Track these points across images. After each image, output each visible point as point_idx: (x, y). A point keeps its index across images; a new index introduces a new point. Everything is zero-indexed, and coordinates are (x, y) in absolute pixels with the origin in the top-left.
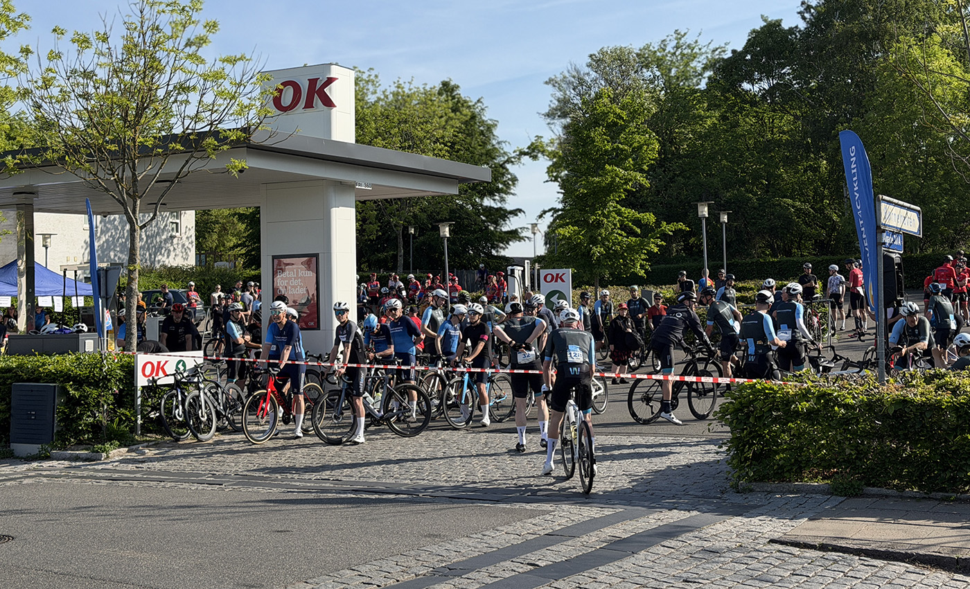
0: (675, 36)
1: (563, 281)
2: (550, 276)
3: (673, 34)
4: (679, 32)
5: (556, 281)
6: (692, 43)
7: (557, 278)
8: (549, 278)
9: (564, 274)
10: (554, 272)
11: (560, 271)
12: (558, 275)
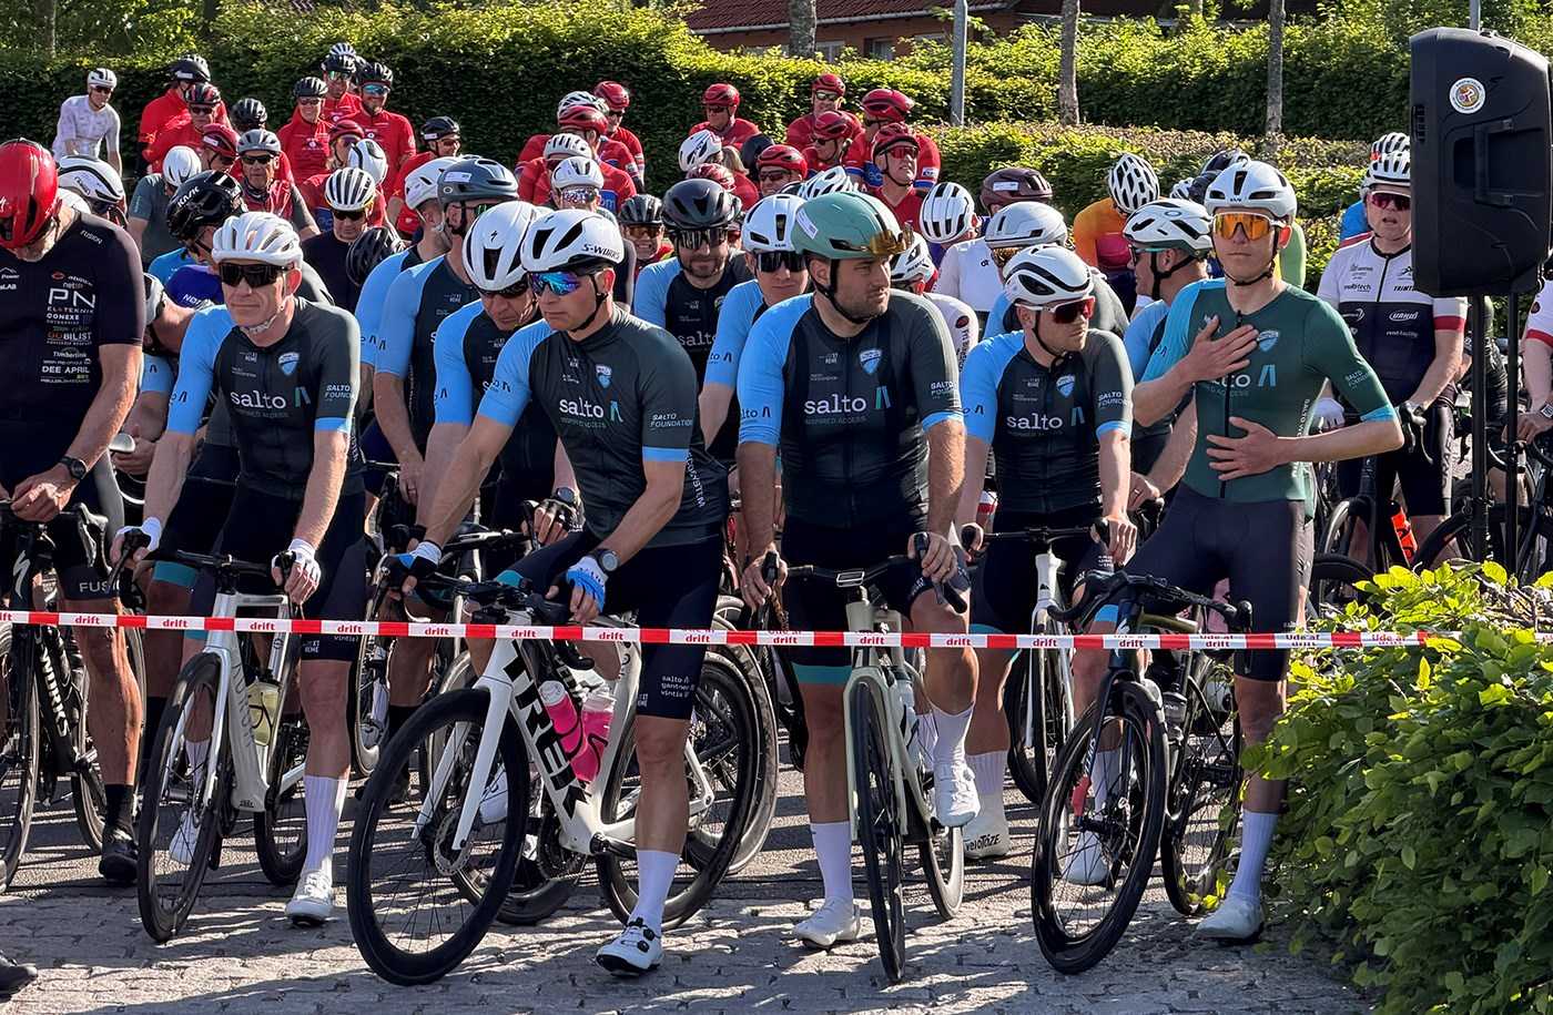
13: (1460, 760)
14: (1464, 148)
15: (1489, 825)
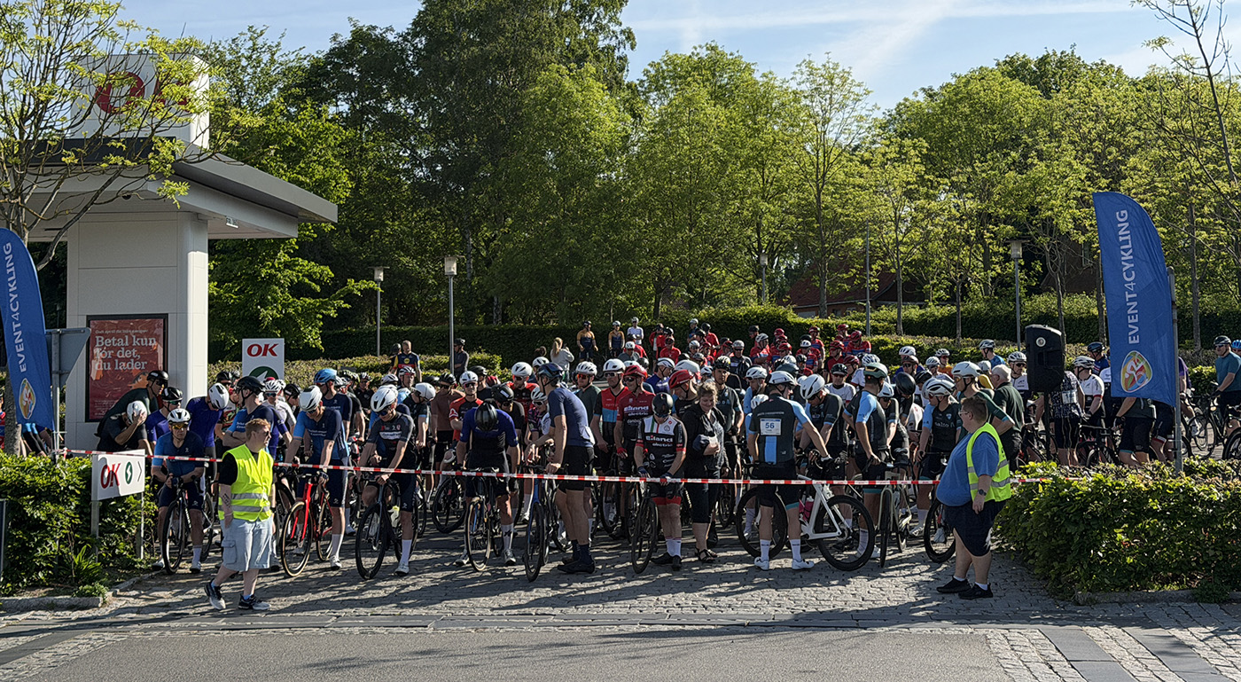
0: (249, 34)
1: (274, 354)
2: (257, 347)
3: (247, 32)
4: (254, 29)
5: (265, 354)
6: (274, 45)
7: (267, 350)
8: (255, 350)
9: (275, 345)
10: (262, 342)
11: (270, 342)
12: (267, 346)
13: (1055, 509)
14: (1040, 355)
15: (1063, 525)
